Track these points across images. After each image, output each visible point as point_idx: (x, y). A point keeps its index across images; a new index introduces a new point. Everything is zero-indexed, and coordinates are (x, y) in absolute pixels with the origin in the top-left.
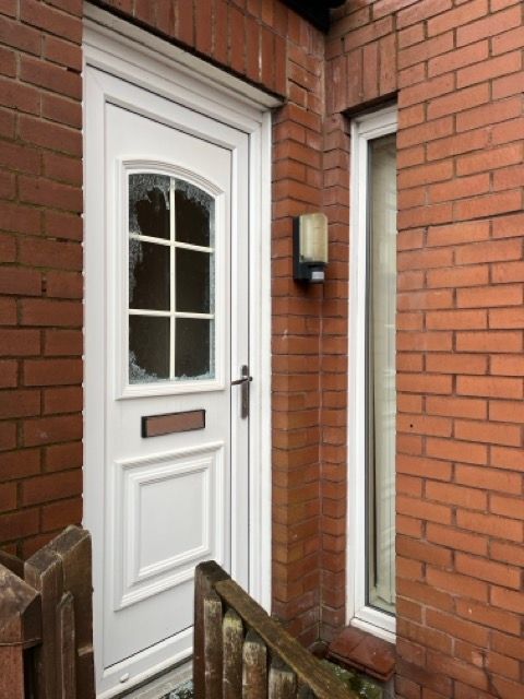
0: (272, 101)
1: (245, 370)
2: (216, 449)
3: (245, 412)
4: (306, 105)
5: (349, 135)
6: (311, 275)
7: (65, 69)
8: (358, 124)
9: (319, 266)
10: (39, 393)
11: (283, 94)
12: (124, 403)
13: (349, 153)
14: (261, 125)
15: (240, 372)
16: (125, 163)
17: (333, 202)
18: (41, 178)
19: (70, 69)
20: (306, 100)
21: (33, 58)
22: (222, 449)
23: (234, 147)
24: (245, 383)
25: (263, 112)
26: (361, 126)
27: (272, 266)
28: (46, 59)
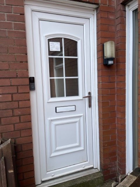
0: (95, 6)
1: (90, 93)
2: (80, 116)
3: (90, 106)
4: (108, 4)
5: (125, 11)
6: (108, 63)
7: (19, 14)
8: (129, 6)
9: (111, 59)
10: (17, 102)
11: (97, 3)
12: (49, 103)
13: (125, 17)
14: (93, 15)
15: (88, 94)
16: (46, 36)
17: (119, 36)
18: (14, 46)
19: (21, 14)
20: (108, 3)
21: (10, 14)
22: (83, 116)
23: (84, 24)
24: (90, 97)
25: (94, 10)
26: (130, 6)
27: (97, 60)
28: (14, 13)
